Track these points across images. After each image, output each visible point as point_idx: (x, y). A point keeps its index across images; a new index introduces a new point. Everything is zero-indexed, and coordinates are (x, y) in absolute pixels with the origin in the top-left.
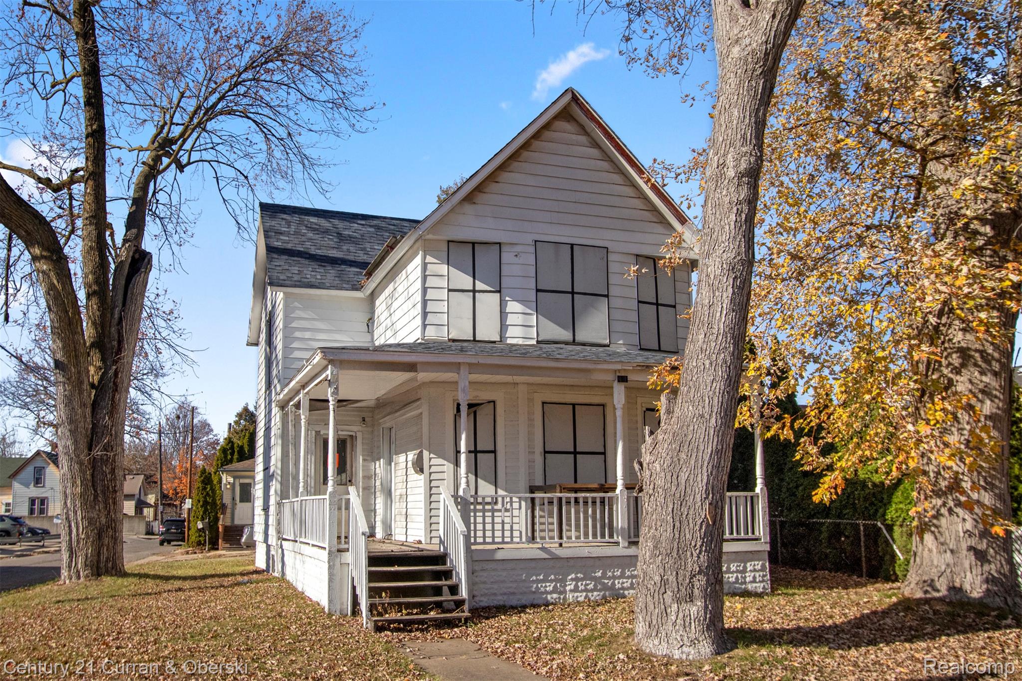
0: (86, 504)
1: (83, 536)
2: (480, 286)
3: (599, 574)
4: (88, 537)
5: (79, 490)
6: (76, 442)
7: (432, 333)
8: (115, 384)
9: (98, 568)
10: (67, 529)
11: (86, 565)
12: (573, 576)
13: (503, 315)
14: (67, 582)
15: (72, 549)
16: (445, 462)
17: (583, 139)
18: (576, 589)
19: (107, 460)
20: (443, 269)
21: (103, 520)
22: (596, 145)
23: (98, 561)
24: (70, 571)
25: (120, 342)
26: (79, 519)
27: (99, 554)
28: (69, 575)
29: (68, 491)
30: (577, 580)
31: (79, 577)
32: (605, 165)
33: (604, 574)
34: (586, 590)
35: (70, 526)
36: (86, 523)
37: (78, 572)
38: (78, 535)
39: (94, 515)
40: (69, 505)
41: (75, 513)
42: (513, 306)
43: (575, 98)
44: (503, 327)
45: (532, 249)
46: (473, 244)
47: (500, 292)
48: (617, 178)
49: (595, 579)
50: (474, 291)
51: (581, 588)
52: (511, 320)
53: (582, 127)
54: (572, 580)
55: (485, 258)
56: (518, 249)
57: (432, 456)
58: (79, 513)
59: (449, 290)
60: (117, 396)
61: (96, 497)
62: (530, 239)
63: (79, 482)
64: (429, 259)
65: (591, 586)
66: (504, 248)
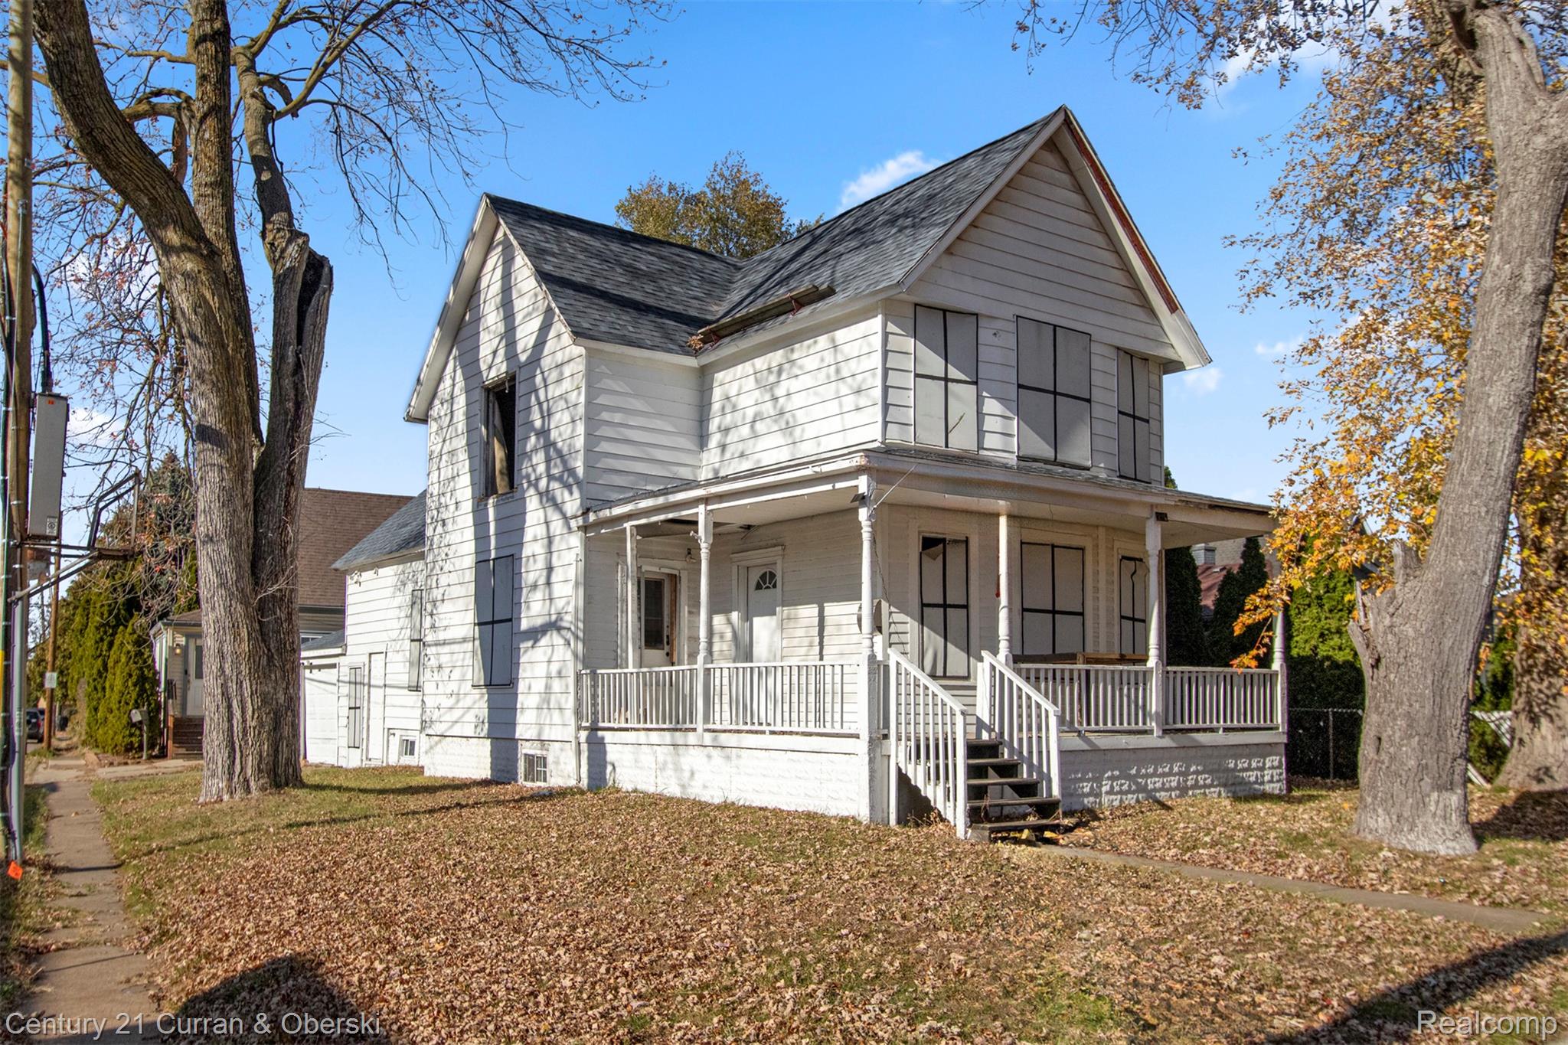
0: (256, 671)
1: (253, 724)
2: (954, 373)
3: (1133, 772)
4: (261, 724)
5: (245, 646)
6: (239, 566)
7: (895, 435)
8: (290, 473)
9: (276, 775)
10: (223, 710)
11: (260, 771)
12: (1109, 773)
13: (980, 415)
14: (226, 797)
15: (233, 743)
16: (909, 619)
17: (1065, 178)
18: (1110, 792)
19: (282, 599)
20: (909, 343)
21: (281, 697)
22: (1080, 189)
23: (276, 763)
24: (230, 780)
25: (298, 405)
26: (247, 693)
27: (276, 751)
28: (229, 786)
29: (227, 648)
30: (1112, 778)
31: (248, 790)
32: (1087, 219)
33: (1138, 771)
34: (1121, 792)
35: (229, 707)
36: (258, 702)
37: (247, 781)
38: (244, 721)
39: (268, 688)
40: (228, 671)
41: (240, 684)
42: (992, 406)
43: (1068, 122)
44: (981, 433)
45: (1012, 327)
46: (945, 311)
47: (976, 383)
48: (1100, 239)
49: (1129, 777)
50: (946, 380)
51: (1117, 789)
52: (990, 424)
53: (1065, 161)
54: (1109, 778)
55: (960, 333)
56: (998, 325)
57: (893, 609)
58: (246, 684)
59: (917, 375)
60: (293, 494)
61: (270, 659)
62: (1009, 312)
63: (244, 634)
64: (892, 327)
65: (1125, 787)
66: (982, 322)
